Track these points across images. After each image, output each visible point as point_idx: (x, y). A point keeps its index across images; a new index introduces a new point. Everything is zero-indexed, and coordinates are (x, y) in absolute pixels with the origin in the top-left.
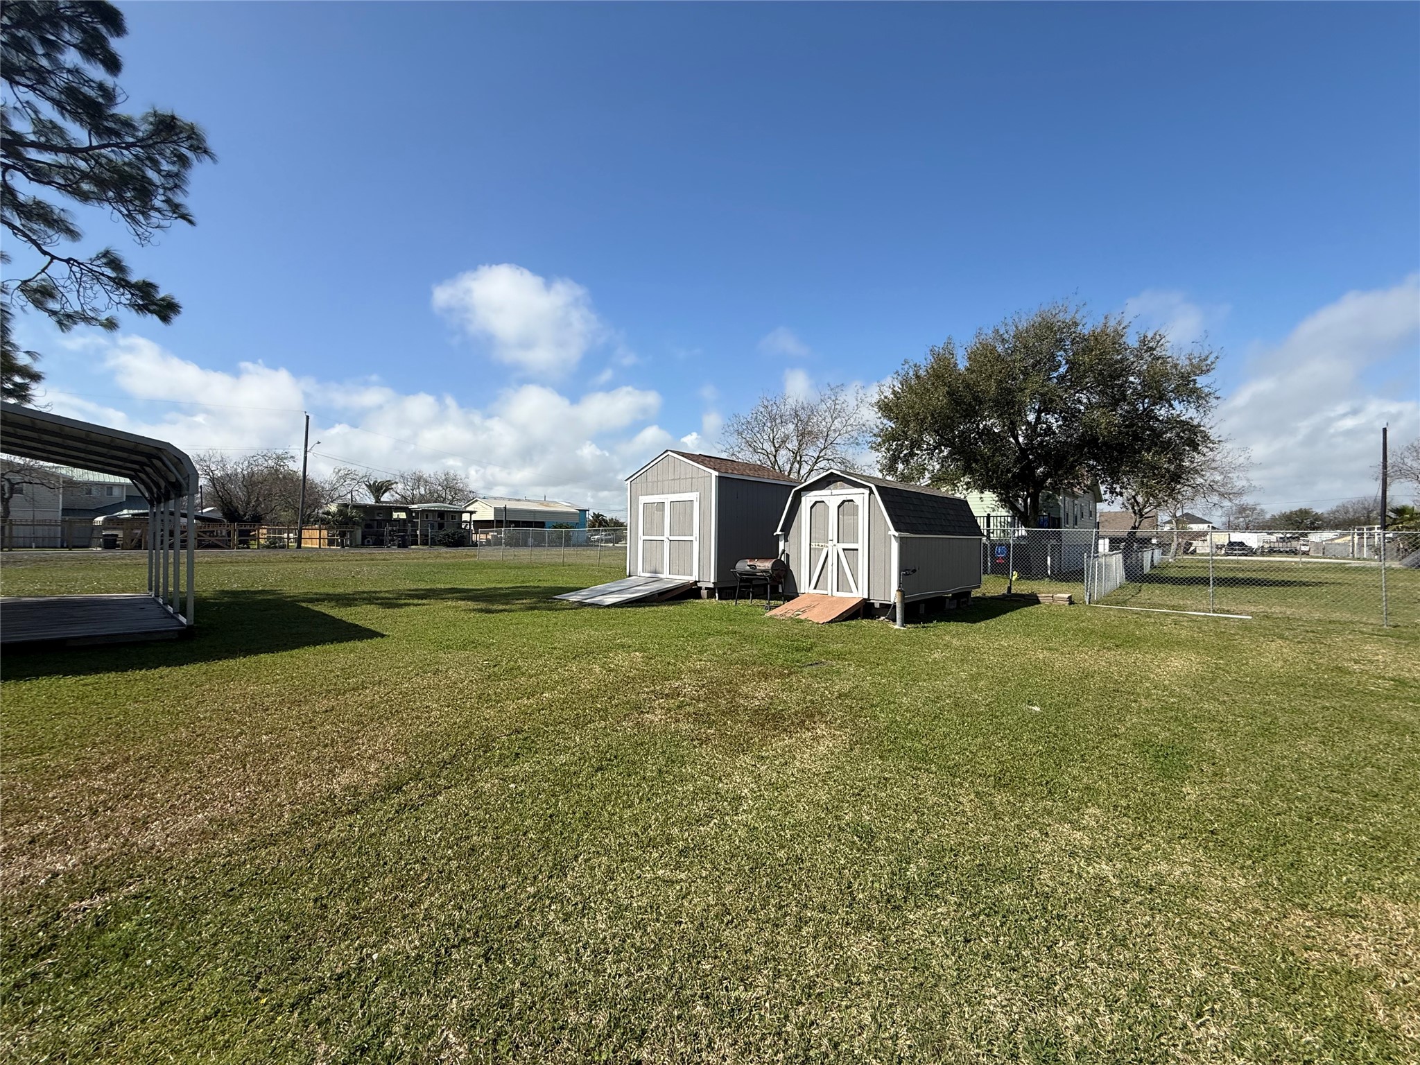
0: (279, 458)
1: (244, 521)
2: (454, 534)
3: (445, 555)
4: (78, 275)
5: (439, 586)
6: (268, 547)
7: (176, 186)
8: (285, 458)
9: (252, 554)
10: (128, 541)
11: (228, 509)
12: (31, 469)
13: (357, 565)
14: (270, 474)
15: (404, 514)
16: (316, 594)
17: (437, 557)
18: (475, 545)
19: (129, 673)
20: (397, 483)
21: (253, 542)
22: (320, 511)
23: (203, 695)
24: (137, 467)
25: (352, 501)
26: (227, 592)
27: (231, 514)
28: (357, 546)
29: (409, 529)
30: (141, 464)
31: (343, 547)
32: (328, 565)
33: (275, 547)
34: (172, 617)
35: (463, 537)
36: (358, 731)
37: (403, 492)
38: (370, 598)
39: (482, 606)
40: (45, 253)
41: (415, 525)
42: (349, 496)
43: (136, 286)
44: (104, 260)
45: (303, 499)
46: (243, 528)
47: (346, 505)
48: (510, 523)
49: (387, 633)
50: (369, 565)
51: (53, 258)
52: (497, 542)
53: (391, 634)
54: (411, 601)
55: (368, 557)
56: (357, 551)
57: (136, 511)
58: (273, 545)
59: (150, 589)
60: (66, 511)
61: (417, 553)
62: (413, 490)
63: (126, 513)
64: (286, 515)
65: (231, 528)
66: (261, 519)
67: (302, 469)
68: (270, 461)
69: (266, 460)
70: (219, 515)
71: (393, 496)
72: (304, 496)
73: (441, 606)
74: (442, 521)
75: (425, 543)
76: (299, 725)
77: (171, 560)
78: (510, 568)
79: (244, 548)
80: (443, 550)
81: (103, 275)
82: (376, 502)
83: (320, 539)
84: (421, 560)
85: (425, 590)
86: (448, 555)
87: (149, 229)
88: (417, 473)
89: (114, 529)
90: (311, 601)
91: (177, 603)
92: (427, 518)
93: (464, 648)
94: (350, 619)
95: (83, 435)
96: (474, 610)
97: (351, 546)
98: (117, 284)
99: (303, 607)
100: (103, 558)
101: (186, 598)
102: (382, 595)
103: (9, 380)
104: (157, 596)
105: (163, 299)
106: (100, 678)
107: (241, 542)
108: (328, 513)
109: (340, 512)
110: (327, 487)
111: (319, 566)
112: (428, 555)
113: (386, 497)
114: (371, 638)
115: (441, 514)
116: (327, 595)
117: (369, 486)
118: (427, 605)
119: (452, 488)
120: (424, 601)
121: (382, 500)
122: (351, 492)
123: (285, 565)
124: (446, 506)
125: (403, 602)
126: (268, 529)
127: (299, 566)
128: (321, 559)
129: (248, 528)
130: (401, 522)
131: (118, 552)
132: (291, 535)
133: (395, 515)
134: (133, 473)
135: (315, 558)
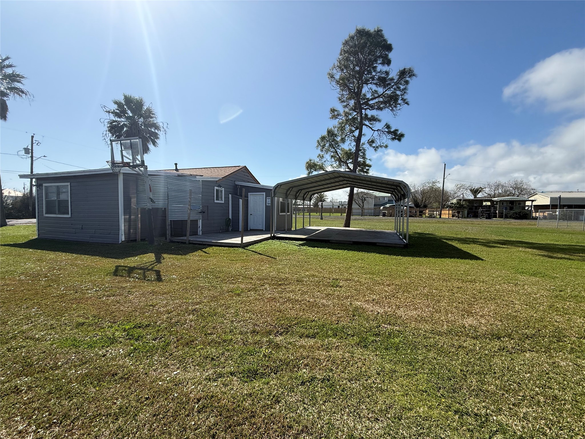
0: (434, 183)
1: (421, 207)
2: (520, 212)
3: (514, 224)
4: (380, 134)
5: (512, 239)
6: (429, 217)
7: (405, 93)
8: (436, 182)
9: (424, 220)
10: (388, 214)
11: (416, 203)
12: (368, 194)
13: (466, 226)
14: (430, 189)
15: (490, 202)
16: (449, 237)
17: (509, 224)
18: (536, 218)
19: (391, 256)
20: (485, 188)
21: (423, 215)
22: (449, 203)
23: (412, 269)
24: (393, 190)
25: (463, 198)
26: (417, 233)
27: (417, 205)
28: (465, 218)
29: (492, 210)
30: (394, 189)
31: (459, 218)
32: (453, 225)
33: (431, 217)
34: (402, 240)
35: (527, 214)
36: (474, 302)
37: (489, 192)
38: (474, 241)
39: (546, 253)
40: (373, 130)
41: (495, 208)
42: (462, 195)
43: (393, 132)
44: (386, 127)
45: (442, 198)
46: (421, 210)
47: (460, 200)
48: (562, 207)
49: (484, 259)
50: (471, 226)
51: (375, 131)
52: (552, 217)
53: (487, 259)
54: (496, 245)
55: (471, 223)
56: (465, 220)
57: (390, 205)
58: (431, 216)
59: (395, 230)
60: (375, 205)
61: (496, 222)
62: (494, 191)
63: (388, 205)
64: (435, 205)
65: (417, 210)
66: (427, 206)
67: (442, 186)
68: (430, 184)
69: (429, 184)
70: (413, 205)
71: (483, 194)
72: (443, 197)
73: (515, 250)
74: (512, 206)
75: (501, 217)
76: (447, 290)
77: (401, 221)
78: (565, 233)
79: (420, 217)
80: (513, 221)
81: (385, 131)
82: (475, 198)
83: (449, 214)
84: (499, 226)
85: (504, 240)
86: (516, 224)
87: (397, 111)
88: (498, 182)
89: (385, 210)
90: (447, 239)
91: (403, 235)
92: (503, 204)
93: (534, 275)
94: (465, 249)
95: (375, 180)
96: (540, 255)
97: (462, 217)
98: (388, 133)
99: (444, 242)
100: (383, 219)
101: (406, 234)
102: (479, 240)
103: (365, 168)
104: (397, 232)
105: (400, 134)
106: (385, 256)
107: (420, 215)
108: (452, 203)
109: (458, 203)
110: (452, 192)
111: (449, 225)
112: (503, 223)
113: (479, 195)
114: (476, 260)
115: (512, 202)
116: (454, 237)
117: (471, 190)
118: (506, 248)
119: (519, 188)
120: (503, 246)
121: (477, 196)
122: (463, 194)
123: (435, 225)
124: (515, 198)
125: (491, 245)
126: (429, 210)
127: (441, 225)
128: (449, 222)
129: (422, 210)
130: (488, 207)
131: (386, 217)
132: (437, 213)
133: (484, 204)
134: (391, 192)
135: (447, 222)
